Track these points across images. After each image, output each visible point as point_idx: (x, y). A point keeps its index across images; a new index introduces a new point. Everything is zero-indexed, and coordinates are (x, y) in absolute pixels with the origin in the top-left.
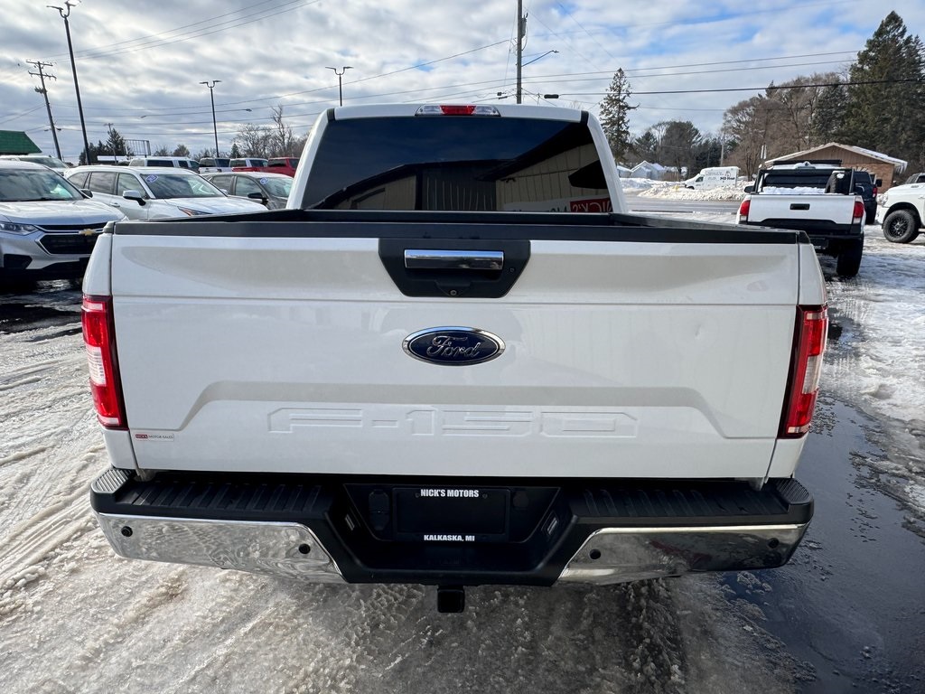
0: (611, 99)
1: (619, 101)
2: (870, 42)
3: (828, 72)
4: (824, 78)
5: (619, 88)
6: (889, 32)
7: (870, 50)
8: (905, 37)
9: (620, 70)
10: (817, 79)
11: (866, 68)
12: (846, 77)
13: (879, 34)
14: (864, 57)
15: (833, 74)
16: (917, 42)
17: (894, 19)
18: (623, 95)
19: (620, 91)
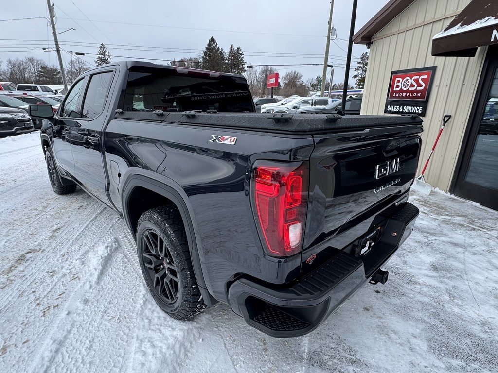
0: (100, 58)
1: (106, 60)
2: (206, 48)
3: (194, 57)
4: (193, 60)
5: (104, 54)
6: (212, 45)
7: (207, 51)
8: (218, 47)
9: (102, 44)
10: (191, 60)
11: (207, 58)
12: (201, 60)
13: (209, 45)
14: (205, 53)
15: (196, 59)
16: (222, 50)
17: (213, 40)
18: (107, 57)
19: (104, 55)
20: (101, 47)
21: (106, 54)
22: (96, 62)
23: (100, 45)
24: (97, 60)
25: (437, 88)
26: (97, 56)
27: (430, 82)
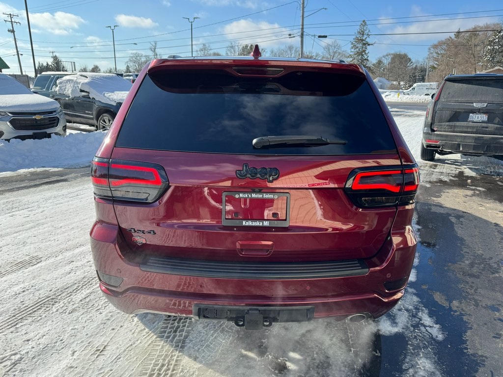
0: (358, 39)
4: (492, 26)
5: (363, 33)
9: (364, 21)
10: (488, 27)
18: (365, 36)
19: (363, 35)
20: (362, 24)
21: (366, 32)
22: (352, 43)
23: (361, 22)
24: (353, 40)
26: (354, 37)
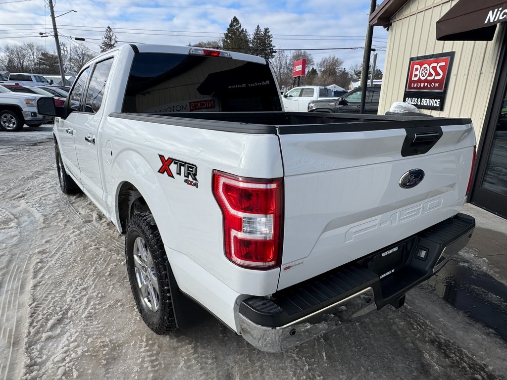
0: (106, 43)
1: (111, 45)
2: (228, 29)
3: (214, 41)
4: (212, 43)
6: (235, 26)
7: (229, 33)
8: (241, 29)
11: (228, 41)
12: (221, 43)
13: (231, 25)
14: (227, 36)
16: (246, 32)
17: (235, 20)
18: (113, 42)
19: (111, 40)
21: (113, 38)
23: (107, 28)
24: (101, 45)
25: (455, 77)
26: (102, 41)
27: (448, 71)
